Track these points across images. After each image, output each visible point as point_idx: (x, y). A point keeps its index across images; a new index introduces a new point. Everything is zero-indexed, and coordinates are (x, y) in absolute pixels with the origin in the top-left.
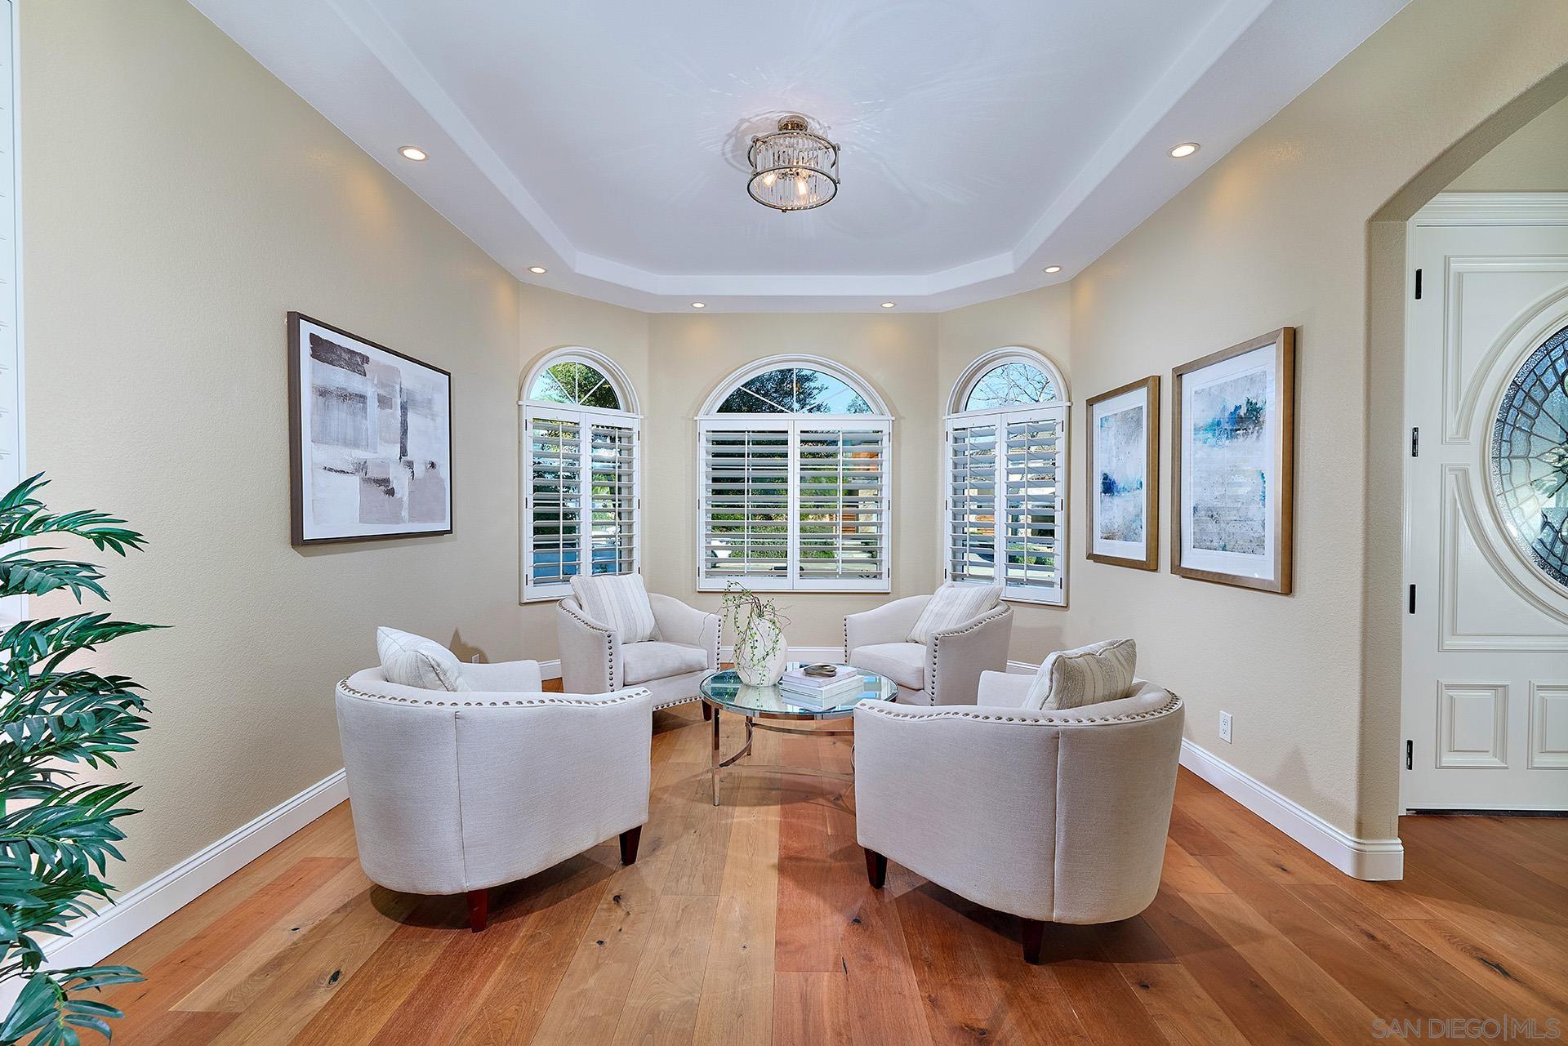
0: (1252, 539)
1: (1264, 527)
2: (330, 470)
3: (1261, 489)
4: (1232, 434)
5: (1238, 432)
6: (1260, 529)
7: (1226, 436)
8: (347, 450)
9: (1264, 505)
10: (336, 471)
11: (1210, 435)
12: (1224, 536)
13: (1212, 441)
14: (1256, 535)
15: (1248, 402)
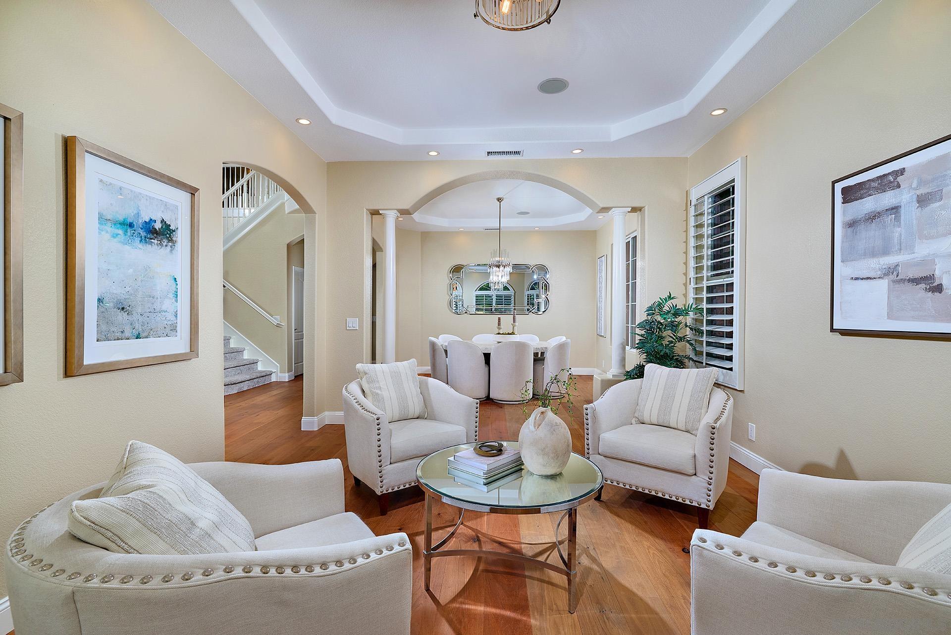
0: (166, 326)
1: (176, 316)
2: (857, 279)
3: (175, 289)
4: (145, 240)
5: (152, 240)
6: (173, 318)
7: (140, 239)
8: (875, 260)
9: (177, 301)
10: (862, 279)
11: (120, 232)
12: (137, 326)
13: (122, 237)
14: (170, 323)
15: (163, 221)
